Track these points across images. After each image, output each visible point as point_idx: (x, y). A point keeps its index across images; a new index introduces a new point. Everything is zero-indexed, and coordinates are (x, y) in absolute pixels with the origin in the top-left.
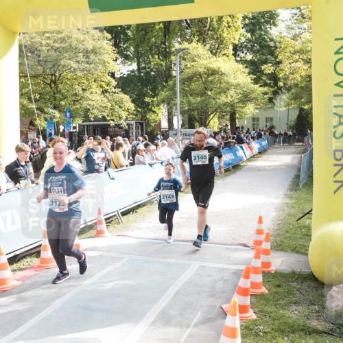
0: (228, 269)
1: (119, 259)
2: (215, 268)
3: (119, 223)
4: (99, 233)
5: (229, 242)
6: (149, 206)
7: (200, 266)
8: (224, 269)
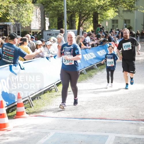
0: (140, 139)
1: (47, 133)
2: (129, 138)
3: (31, 107)
4: (19, 115)
5: (130, 119)
6: (48, 93)
7: (116, 137)
8: (137, 138)
